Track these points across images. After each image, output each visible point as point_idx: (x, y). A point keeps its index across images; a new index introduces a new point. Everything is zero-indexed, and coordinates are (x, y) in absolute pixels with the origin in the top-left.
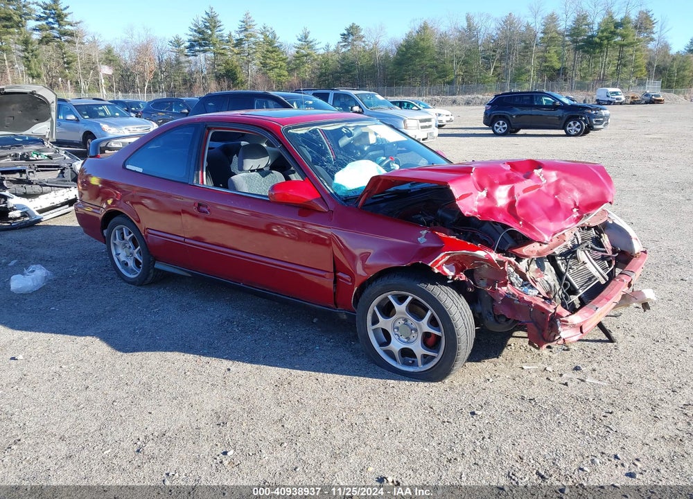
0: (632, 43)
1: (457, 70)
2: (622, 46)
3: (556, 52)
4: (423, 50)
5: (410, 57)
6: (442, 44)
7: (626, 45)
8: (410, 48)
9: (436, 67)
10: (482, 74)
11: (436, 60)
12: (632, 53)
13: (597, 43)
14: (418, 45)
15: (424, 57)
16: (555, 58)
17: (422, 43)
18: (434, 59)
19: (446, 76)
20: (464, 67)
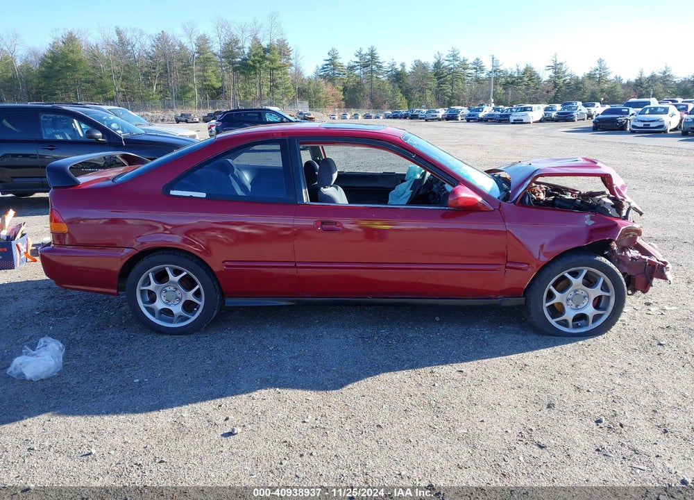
0: (280, 67)
1: (117, 87)
2: (272, 69)
3: (212, 72)
4: (74, 63)
5: (59, 70)
6: (95, 57)
7: (275, 69)
8: (57, 60)
9: (93, 82)
10: (145, 91)
11: (91, 74)
12: (280, 76)
13: (251, 65)
14: (67, 57)
15: (78, 71)
16: (213, 78)
17: (71, 55)
18: (88, 73)
19: (106, 92)
20: (124, 83)
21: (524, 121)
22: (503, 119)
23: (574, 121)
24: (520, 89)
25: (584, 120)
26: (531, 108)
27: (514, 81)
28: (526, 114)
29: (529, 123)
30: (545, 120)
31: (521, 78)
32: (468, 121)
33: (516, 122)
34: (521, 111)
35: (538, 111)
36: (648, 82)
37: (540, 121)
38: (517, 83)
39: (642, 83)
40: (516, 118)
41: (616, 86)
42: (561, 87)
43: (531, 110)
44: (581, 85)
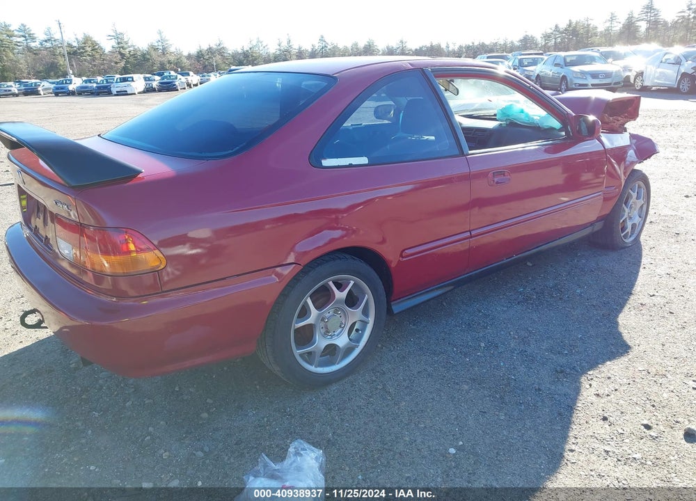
21: (128, 92)
22: (104, 91)
23: (178, 90)
24: (85, 60)
25: (184, 89)
26: (132, 78)
27: (76, 51)
28: (129, 85)
29: (135, 94)
30: (149, 90)
31: (83, 48)
32: (57, 95)
33: (120, 93)
34: (121, 82)
35: (138, 82)
36: (208, 54)
37: (144, 92)
38: (80, 53)
39: (203, 55)
40: (118, 89)
41: (181, 57)
42: (128, 58)
43: (133, 81)
44: (148, 57)
